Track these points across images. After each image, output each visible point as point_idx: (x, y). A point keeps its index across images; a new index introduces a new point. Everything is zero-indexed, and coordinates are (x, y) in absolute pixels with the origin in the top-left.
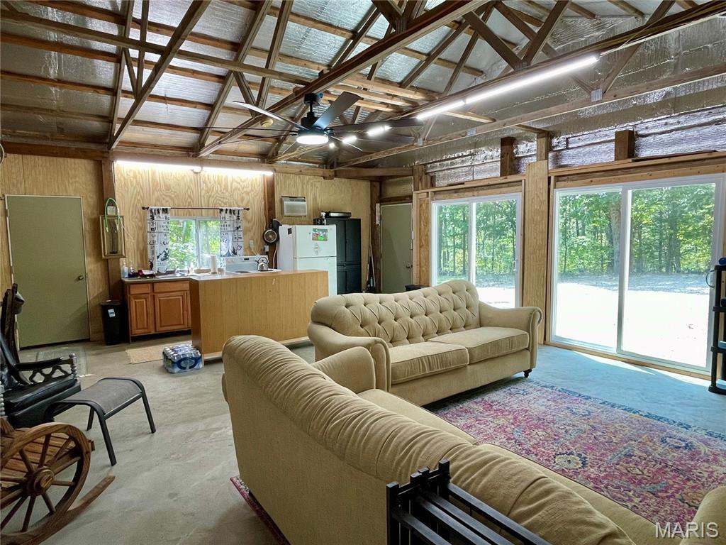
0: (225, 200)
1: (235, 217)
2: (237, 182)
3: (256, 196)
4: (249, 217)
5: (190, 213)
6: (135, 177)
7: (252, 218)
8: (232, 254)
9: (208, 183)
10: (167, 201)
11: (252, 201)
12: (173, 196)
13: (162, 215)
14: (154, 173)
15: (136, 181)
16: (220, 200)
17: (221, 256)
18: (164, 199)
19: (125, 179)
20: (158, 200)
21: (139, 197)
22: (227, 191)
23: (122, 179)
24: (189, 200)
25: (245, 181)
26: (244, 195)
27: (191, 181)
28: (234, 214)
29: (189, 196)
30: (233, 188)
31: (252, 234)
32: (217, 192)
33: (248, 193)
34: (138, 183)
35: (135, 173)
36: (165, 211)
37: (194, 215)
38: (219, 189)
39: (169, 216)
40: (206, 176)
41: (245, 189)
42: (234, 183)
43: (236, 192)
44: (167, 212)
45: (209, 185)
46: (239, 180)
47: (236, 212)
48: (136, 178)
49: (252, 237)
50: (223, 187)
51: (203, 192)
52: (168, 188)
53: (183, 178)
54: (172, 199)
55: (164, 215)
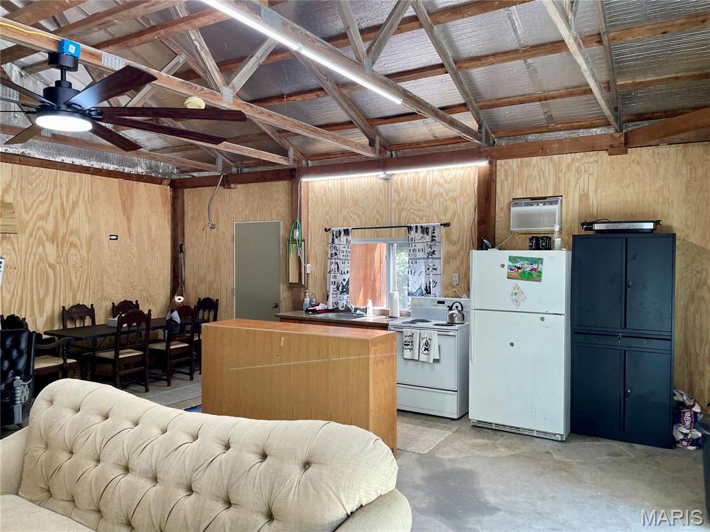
0: (421, 214)
1: (428, 238)
2: (439, 184)
3: (466, 203)
4: (454, 238)
5: (378, 233)
6: (325, 193)
7: (459, 238)
8: (424, 292)
9: (401, 191)
10: (354, 220)
11: (459, 212)
12: (360, 213)
13: (343, 238)
14: (342, 186)
15: (326, 198)
16: (414, 214)
17: (409, 294)
18: (351, 217)
19: (316, 197)
20: (345, 219)
21: (327, 217)
22: (425, 200)
23: (314, 198)
24: (378, 217)
25: (451, 181)
26: (448, 203)
27: (381, 192)
28: (427, 233)
29: (378, 212)
30: (434, 193)
31: (458, 264)
32: (411, 203)
33: (454, 199)
34: (328, 201)
35: (325, 190)
36: (347, 232)
37: (382, 237)
38: (414, 199)
39: (350, 238)
40: (399, 182)
41: (451, 194)
42: (435, 187)
43: (437, 200)
44: (348, 234)
45: (402, 194)
46: (442, 181)
47: (430, 230)
48: (326, 196)
49: (458, 268)
50: (419, 194)
51: (394, 205)
52: (356, 203)
53: (372, 188)
54: (359, 216)
55: (345, 237)
